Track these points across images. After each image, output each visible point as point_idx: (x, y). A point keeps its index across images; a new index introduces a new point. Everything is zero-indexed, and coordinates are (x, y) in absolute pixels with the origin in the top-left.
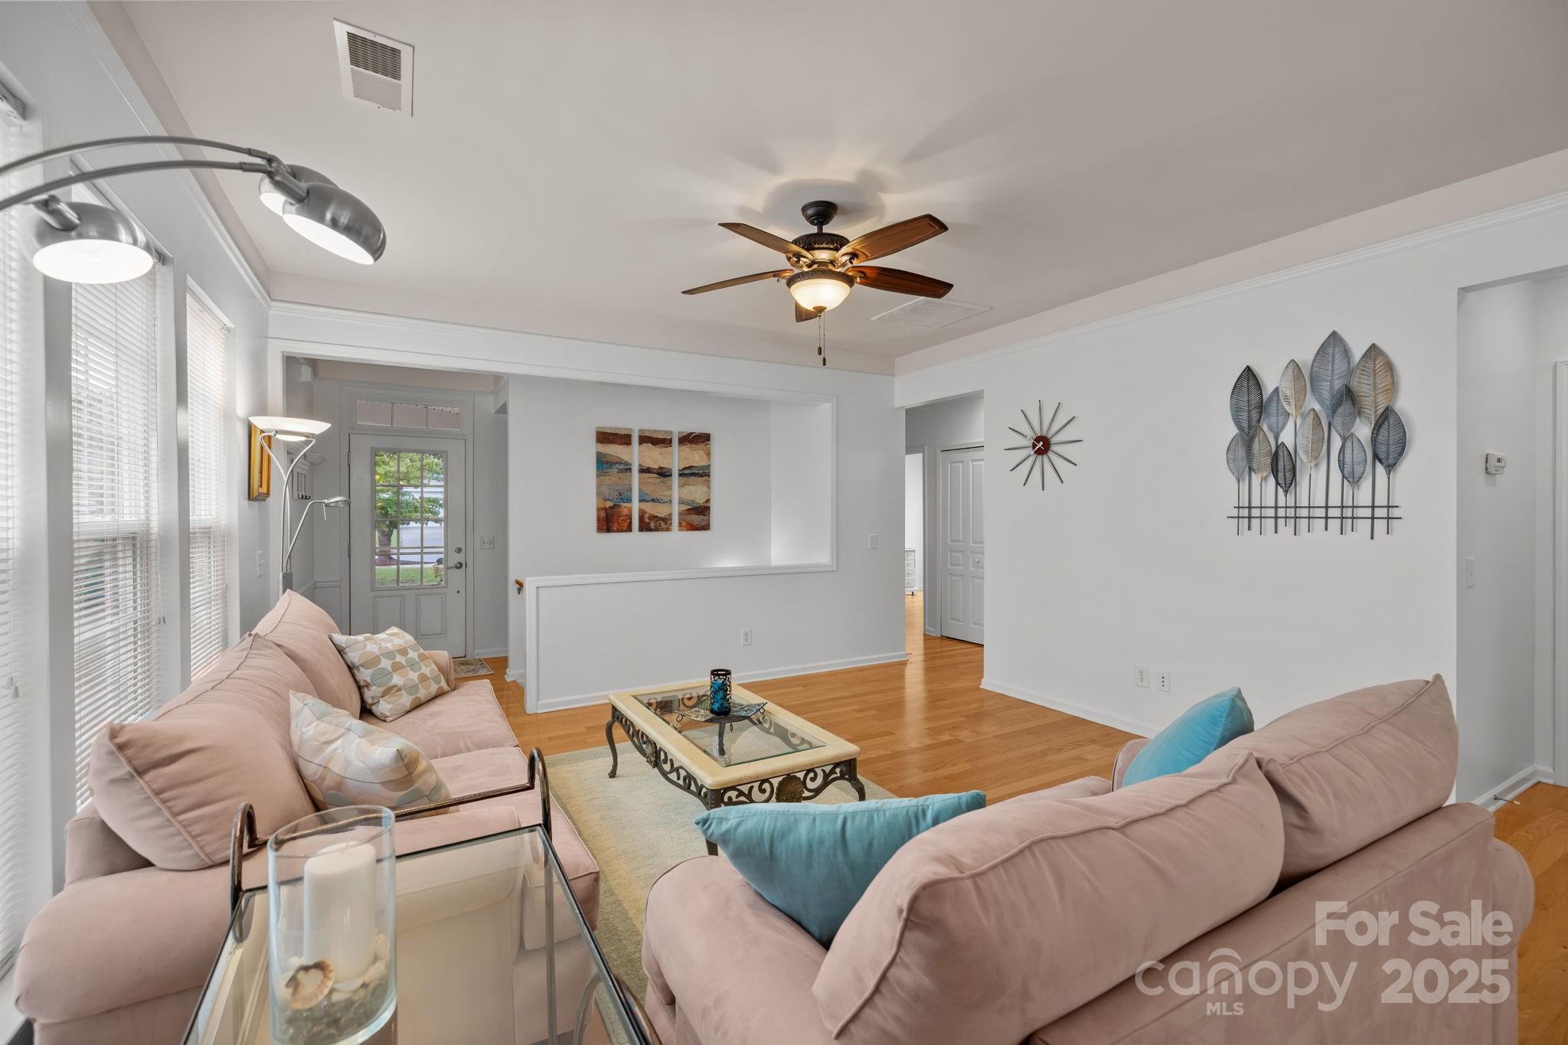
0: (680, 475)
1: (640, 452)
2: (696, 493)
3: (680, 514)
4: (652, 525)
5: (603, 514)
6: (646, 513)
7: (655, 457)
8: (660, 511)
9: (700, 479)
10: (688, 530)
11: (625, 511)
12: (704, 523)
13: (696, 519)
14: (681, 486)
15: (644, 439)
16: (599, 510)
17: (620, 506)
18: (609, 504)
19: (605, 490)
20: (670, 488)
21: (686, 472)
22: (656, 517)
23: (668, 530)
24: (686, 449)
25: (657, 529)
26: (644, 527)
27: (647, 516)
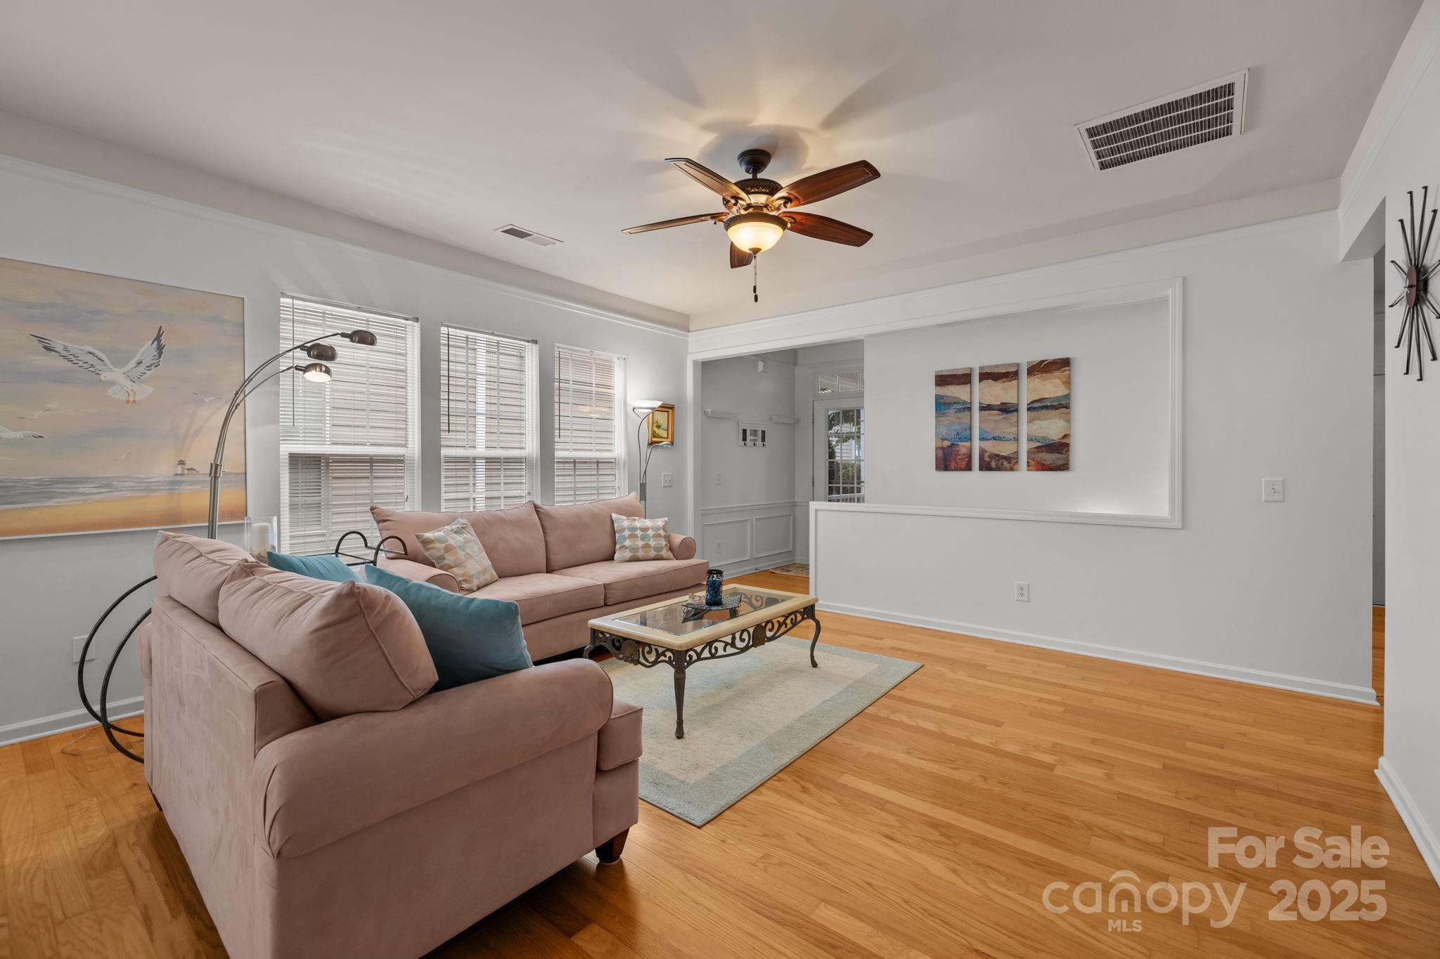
0: (1029, 409)
1: (980, 389)
2: (1051, 428)
3: (1028, 452)
4: (993, 464)
5: (941, 452)
6: (986, 451)
7: (998, 393)
8: (1005, 449)
9: (1054, 412)
10: (1037, 470)
11: (963, 450)
12: (1060, 462)
13: (1048, 458)
14: (1030, 421)
15: (985, 376)
16: (937, 449)
17: (957, 445)
18: (946, 443)
19: (943, 431)
20: (1017, 424)
21: (1035, 405)
22: (998, 456)
23: (1012, 469)
24: (1036, 381)
25: (998, 469)
26: (985, 466)
27: (987, 454)
